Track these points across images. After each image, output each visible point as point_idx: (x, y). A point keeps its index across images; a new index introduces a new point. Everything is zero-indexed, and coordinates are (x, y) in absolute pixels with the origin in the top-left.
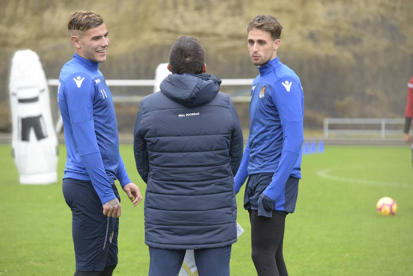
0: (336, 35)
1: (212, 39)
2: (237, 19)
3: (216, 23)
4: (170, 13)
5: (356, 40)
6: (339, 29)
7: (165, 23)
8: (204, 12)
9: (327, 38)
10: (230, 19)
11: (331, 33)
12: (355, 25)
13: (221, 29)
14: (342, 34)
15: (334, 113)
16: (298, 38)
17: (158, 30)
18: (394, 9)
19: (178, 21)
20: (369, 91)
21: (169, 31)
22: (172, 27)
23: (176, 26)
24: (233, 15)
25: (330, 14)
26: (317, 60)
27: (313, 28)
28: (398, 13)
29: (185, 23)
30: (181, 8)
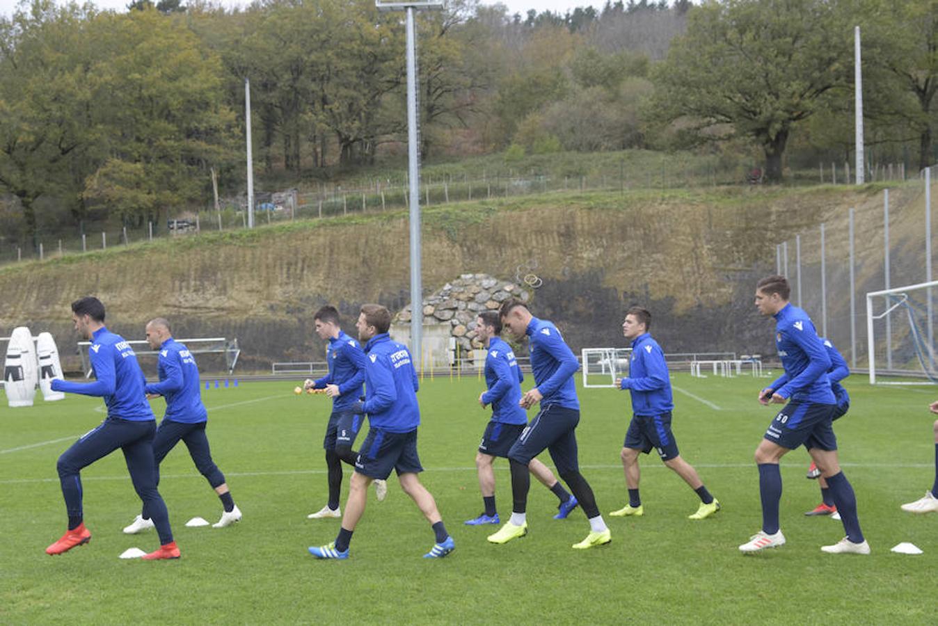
0: (288, 306)
1: (204, 311)
2: (222, 297)
3: (208, 300)
4: (177, 294)
5: (301, 310)
6: (290, 303)
7: (173, 301)
8: (200, 293)
9: (282, 309)
10: (217, 298)
11: (285, 305)
12: (301, 300)
13: (210, 304)
14: (291, 306)
15: (283, 358)
16: (262, 309)
17: (167, 306)
18: (327, 289)
19: (182, 300)
20: (306, 344)
21: (175, 306)
22: (177, 304)
23: (180, 302)
24: (220, 295)
25: (284, 293)
26: (274, 323)
27: (272, 302)
28: (328, 292)
29: (186, 301)
30: (184, 291)
